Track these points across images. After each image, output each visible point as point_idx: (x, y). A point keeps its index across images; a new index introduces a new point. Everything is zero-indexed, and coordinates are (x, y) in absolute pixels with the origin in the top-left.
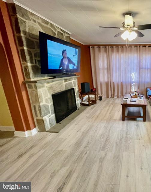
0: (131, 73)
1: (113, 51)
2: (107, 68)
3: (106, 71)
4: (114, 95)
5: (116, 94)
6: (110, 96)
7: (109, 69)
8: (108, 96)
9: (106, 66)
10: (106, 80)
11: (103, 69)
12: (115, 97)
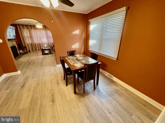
0: (43, 39)
1: (31, 28)
2: (30, 37)
3: (29, 38)
4: (36, 49)
5: (37, 49)
6: (34, 50)
7: (31, 37)
8: (33, 50)
9: (29, 35)
10: (30, 42)
11: (28, 37)
12: (37, 51)
